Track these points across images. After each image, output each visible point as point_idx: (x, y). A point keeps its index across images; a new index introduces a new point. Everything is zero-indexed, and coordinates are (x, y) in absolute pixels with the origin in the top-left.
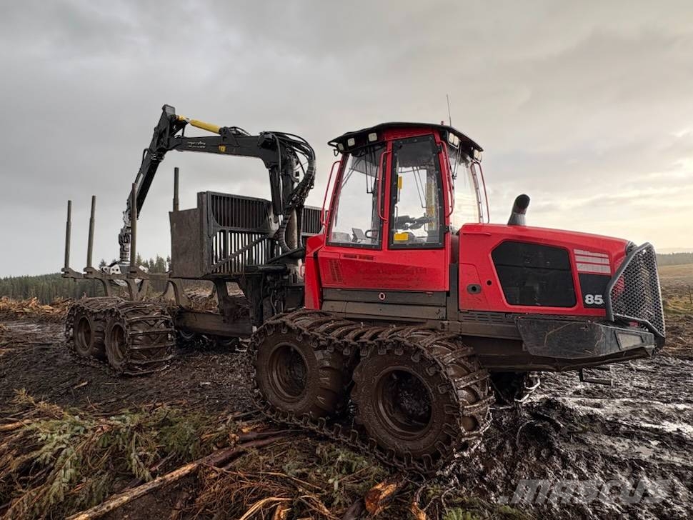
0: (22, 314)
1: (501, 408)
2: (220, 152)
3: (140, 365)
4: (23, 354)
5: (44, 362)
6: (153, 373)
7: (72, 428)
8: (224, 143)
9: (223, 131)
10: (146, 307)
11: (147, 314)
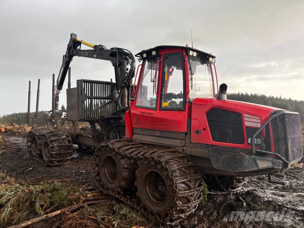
0: (18, 133)
1: (220, 193)
2: (93, 58)
3: (56, 161)
4: (9, 153)
5: (18, 157)
6: (62, 165)
7: (16, 190)
8: (96, 53)
9: (95, 47)
10: (59, 133)
11: (60, 137)
